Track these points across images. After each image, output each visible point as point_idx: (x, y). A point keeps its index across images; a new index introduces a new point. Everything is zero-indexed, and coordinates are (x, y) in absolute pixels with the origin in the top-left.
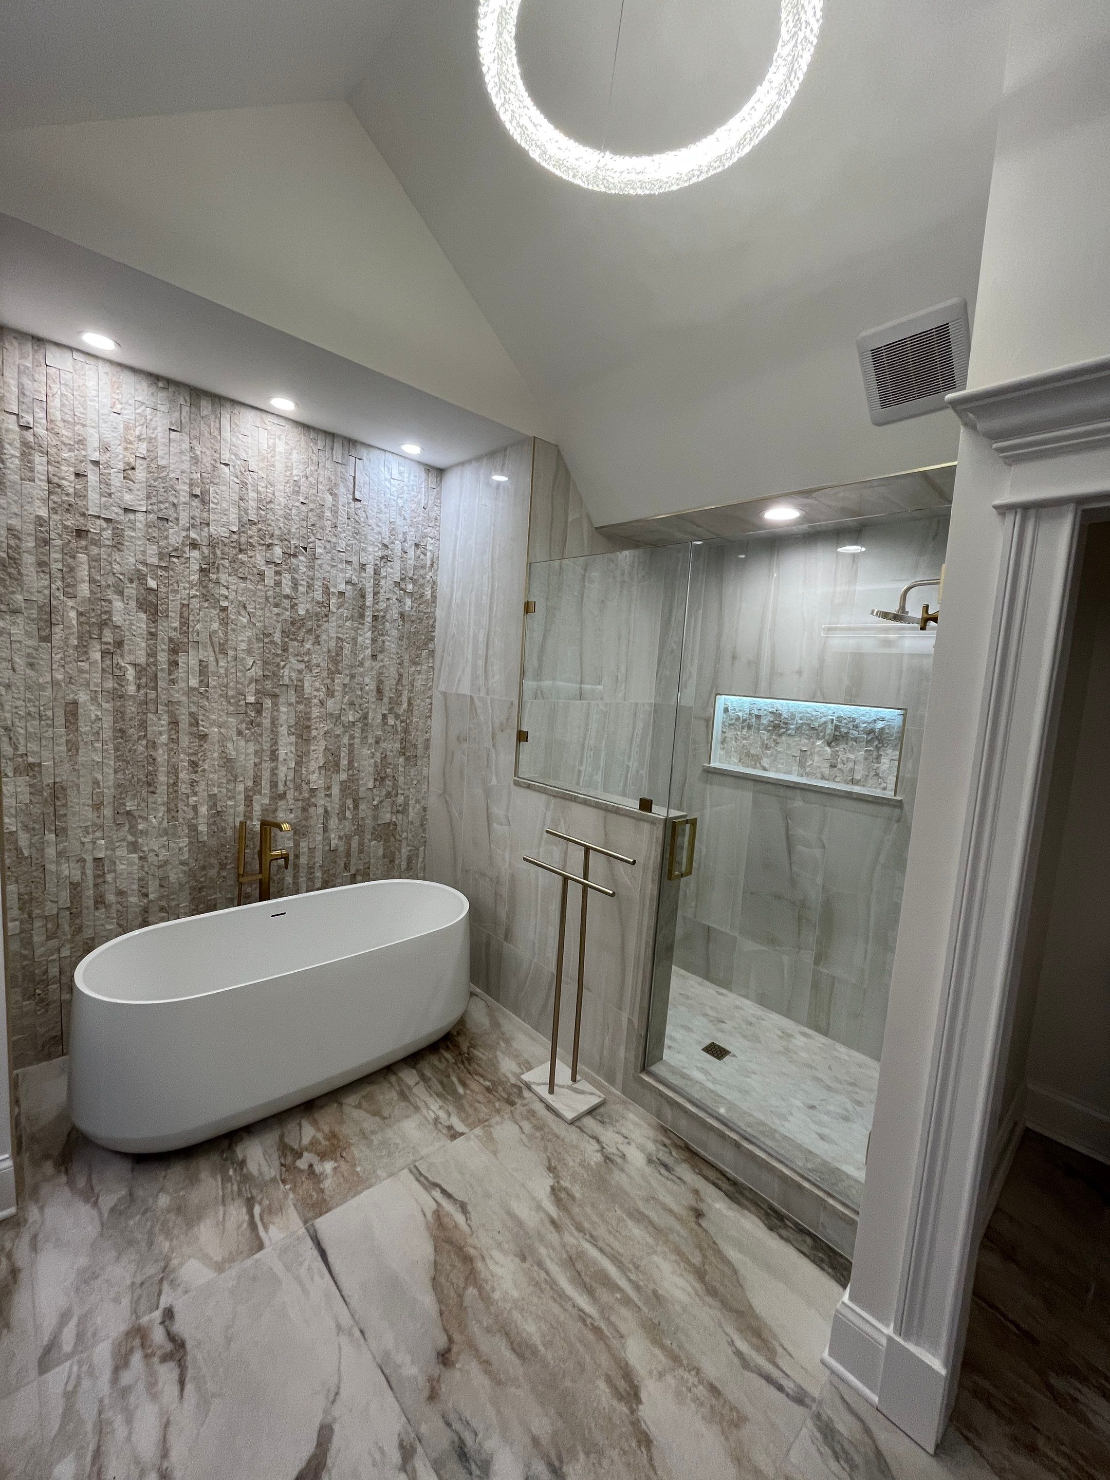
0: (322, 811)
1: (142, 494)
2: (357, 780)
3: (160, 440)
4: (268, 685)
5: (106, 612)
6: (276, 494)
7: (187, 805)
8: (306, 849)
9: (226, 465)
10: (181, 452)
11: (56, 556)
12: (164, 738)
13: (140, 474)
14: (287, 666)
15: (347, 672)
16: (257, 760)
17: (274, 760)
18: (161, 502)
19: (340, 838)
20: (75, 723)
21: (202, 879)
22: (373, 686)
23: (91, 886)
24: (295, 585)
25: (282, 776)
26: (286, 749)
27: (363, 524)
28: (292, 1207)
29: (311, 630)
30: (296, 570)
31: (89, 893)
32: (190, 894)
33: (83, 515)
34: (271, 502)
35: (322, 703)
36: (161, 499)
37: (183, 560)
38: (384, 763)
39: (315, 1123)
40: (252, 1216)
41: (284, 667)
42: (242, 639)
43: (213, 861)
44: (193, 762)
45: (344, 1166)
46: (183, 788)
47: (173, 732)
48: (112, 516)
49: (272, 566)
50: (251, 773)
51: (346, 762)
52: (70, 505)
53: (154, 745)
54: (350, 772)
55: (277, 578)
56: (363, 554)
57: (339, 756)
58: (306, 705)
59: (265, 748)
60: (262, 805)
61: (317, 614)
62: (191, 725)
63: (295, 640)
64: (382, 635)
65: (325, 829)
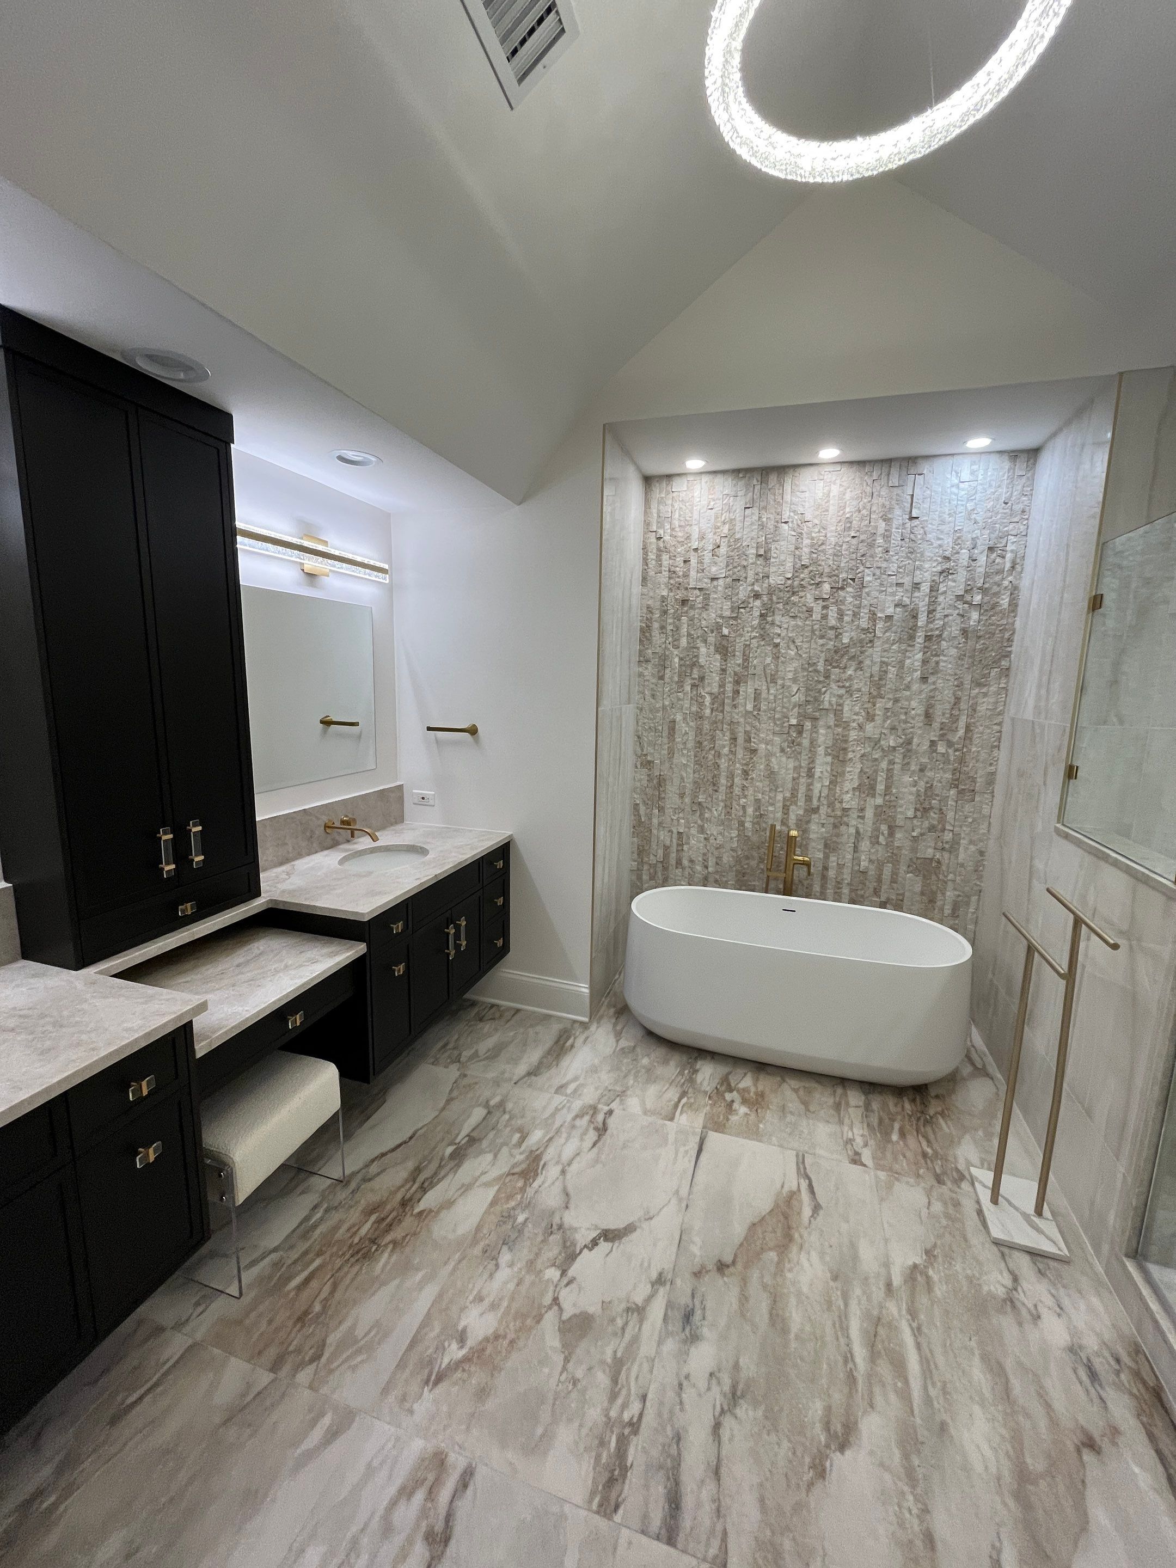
0: (854, 831)
1: (723, 565)
2: (895, 806)
3: (738, 519)
4: (810, 709)
5: (695, 656)
6: (828, 535)
7: (739, 805)
8: (835, 864)
9: (786, 522)
10: (752, 524)
11: (670, 621)
12: (726, 750)
13: (723, 550)
14: (828, 692)
15: (891, 696)
16: (795, 775)
17: (810, 777)
18: (735, 567)
19: (871, 861)
20: (673, 736)
21: (746, 866)
22: (920, 710)
23: (675, 851)
24: (841, 615)
25: (816, 793)
26: (822, 767)
27: (920, 542)
28: (703, 1115)
29: (854, 657)
30: (843, 602)
31: (673, 856)
32: (736, 876)
33: (686, 589)
34: (822, 544)
35: (861, 727)
36: (735, 564)
37: (748, 609)
38: (929, 794)
39: (756, 1080)
40: (679, 1101)
41: (824, 693)
42: (789, 670)
43: (755, 854)
44: (745, 771)
45: (753, 1117)
46: (737, 790)
47: (733, 746)
48: (704, 586)
49: (820, 602)
50: (790, 786)
51: (883, 787)
52: (680, 584)
53: (719, 755)
54: (887, 798)
55: (824, 612)
56: (918, 572)
57: (875, 780)
58: (844, 728)
59: (803, 765)
60: (797, 815)
61: (861, 641)
62: (746, 741)
63: (838, 667)
64: (936, 655)
65: (856, 849)
